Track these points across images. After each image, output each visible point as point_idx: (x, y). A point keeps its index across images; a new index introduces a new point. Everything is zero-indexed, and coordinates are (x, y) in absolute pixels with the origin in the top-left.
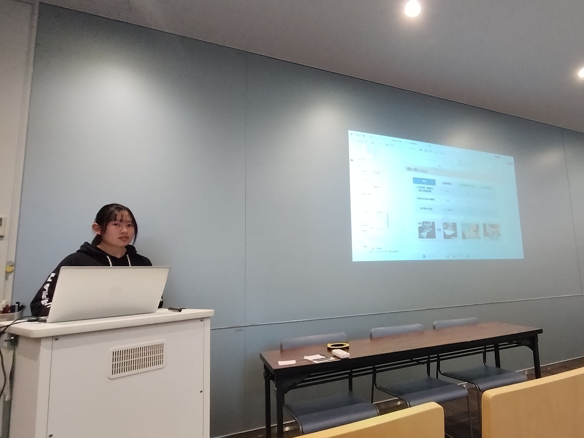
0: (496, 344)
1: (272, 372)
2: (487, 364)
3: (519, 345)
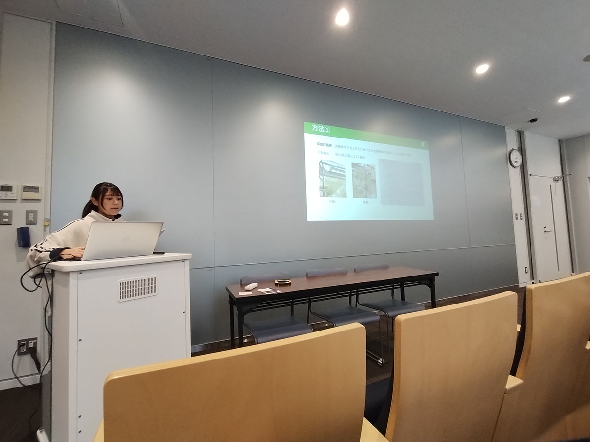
0: (401, 283)
1: (235, 300)
2: (395, 297)
3: (420, 284)
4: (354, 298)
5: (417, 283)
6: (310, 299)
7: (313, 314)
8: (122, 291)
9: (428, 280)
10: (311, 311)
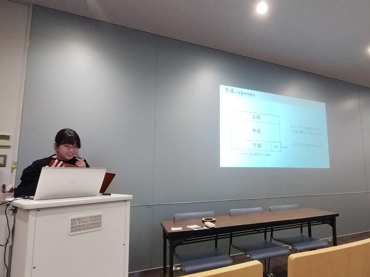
0: (309, 222)
1: (168, 234)
2: (303, 234)
4: (269, 234)
5: (321, 222)
6: (231, 234)
7: (234, 247)
8: (72, 226)
9: (330, 220)
10: (232, 245)
